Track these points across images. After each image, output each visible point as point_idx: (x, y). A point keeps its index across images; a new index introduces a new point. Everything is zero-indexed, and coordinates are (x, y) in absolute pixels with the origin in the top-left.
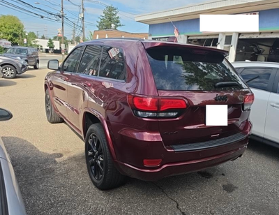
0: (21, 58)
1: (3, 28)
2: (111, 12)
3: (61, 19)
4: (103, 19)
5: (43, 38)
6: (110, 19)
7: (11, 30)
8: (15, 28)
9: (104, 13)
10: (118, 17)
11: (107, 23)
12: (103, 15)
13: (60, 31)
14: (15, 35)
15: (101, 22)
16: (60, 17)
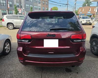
13: (66, 10)
15: (84, 4)
16: (67, 5)
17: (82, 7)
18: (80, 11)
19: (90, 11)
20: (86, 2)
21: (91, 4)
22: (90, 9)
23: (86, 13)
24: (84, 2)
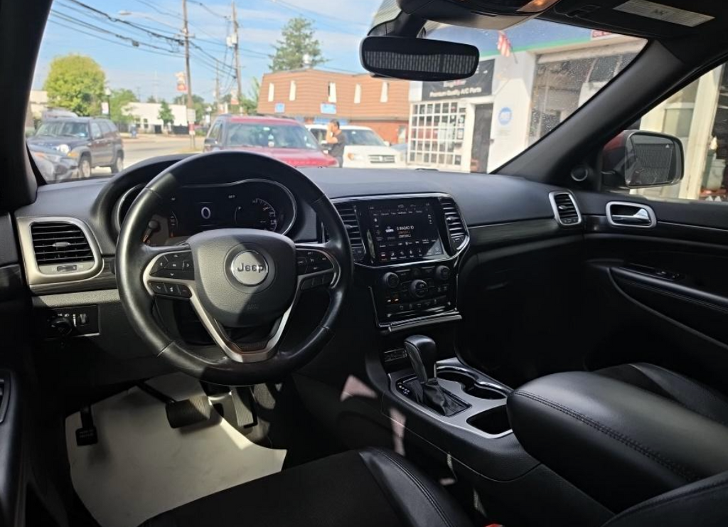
0: (72, 146)
1: (61, 82)
2: (298, 30)
3: (183, 49)
4: (283, 49)
5: (152, 101)
6: (299, 48)
7: (77, 88)
8: (87, 81)
9: (284, 34)
10: (316, 43)
11: (291, 58)
12: (283, 39)
13: (181, 79)
14: (86, 98)
15: (279, 57)
16: (181, 43)
17: (271, 71)
18: (271, 98)
19: (333, 98)
20: (289, 45)
21: (321, 61)
22: (333, 87)
23: (311, 114)
24: (279, 46)
